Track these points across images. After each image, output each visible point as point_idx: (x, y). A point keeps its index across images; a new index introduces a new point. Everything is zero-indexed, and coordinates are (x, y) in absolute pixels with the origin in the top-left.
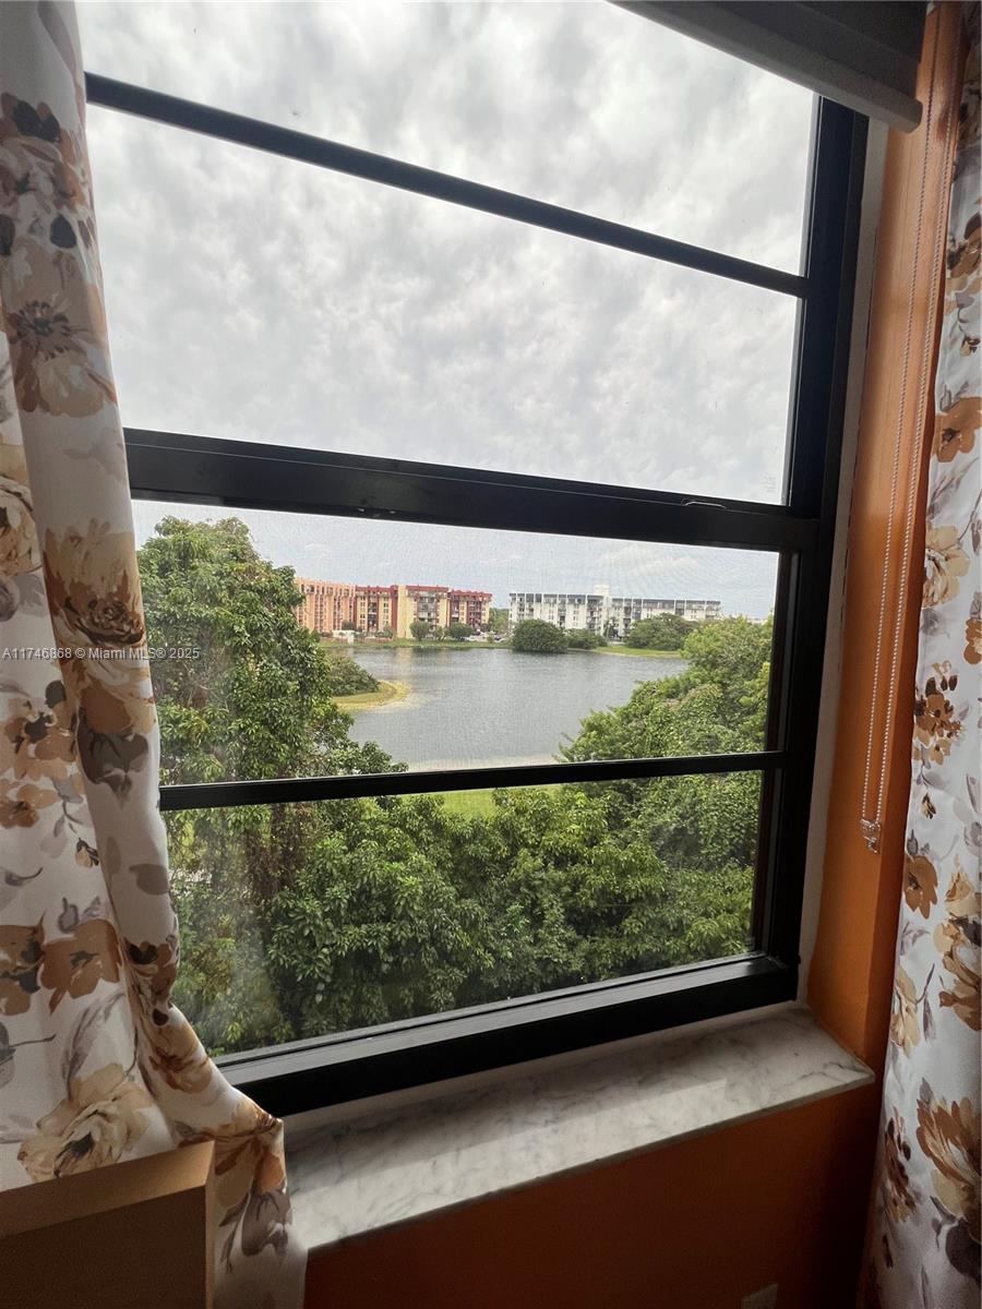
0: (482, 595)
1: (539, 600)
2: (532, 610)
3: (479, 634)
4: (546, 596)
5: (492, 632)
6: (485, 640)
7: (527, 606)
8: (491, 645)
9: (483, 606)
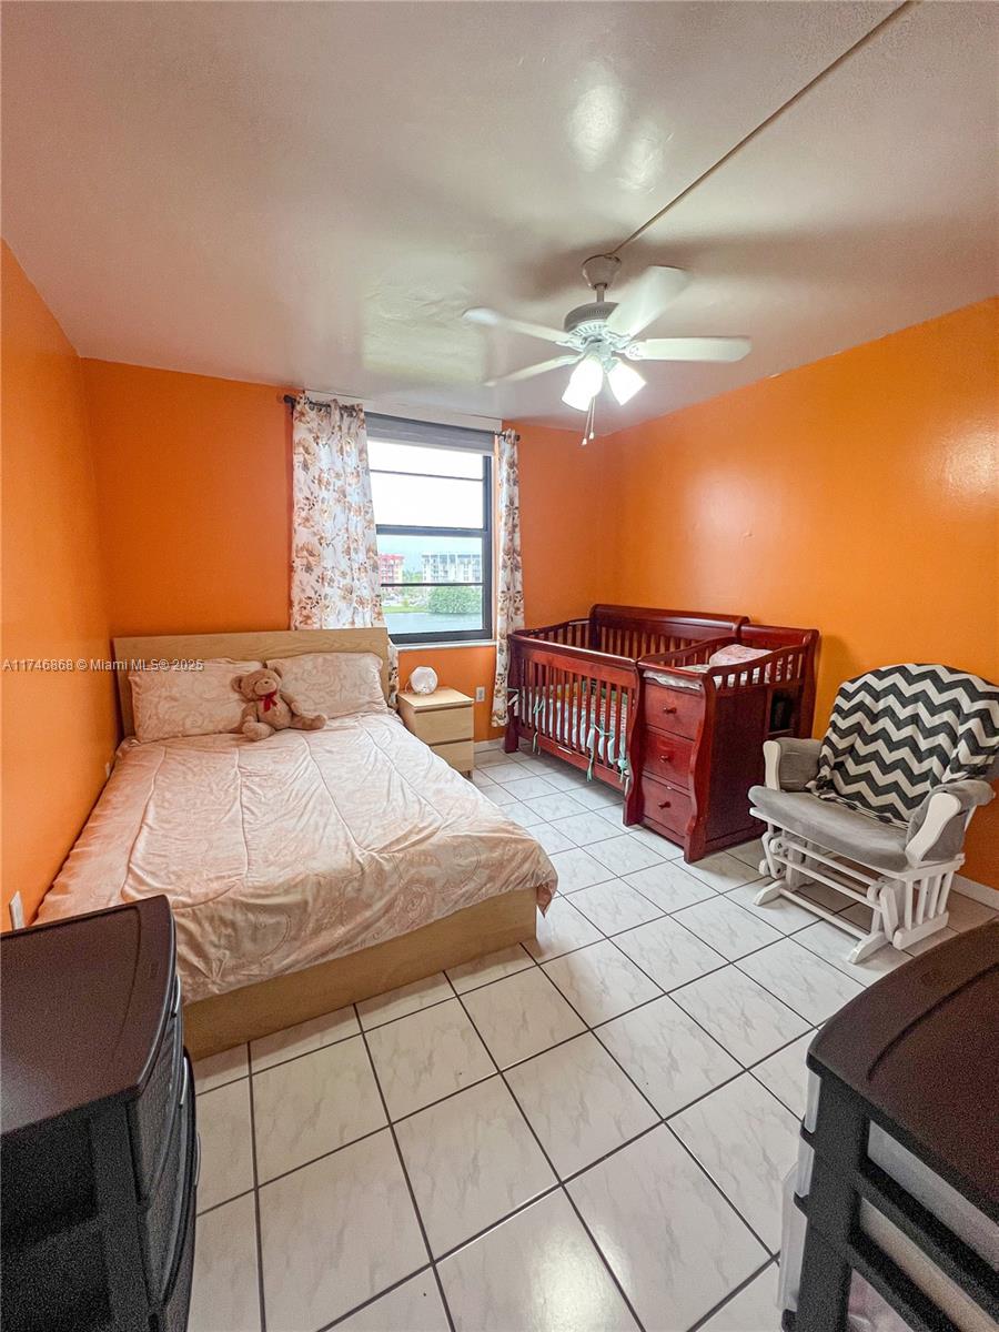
0: (393, 558)
1: (453, 561)
2: (446, 572)
3: (392, 599)
4: (459, 556)
5: (406, 596)
6: (400, 605)
7: (441, 567)
8: (407, 610)
9: (395, 570)
